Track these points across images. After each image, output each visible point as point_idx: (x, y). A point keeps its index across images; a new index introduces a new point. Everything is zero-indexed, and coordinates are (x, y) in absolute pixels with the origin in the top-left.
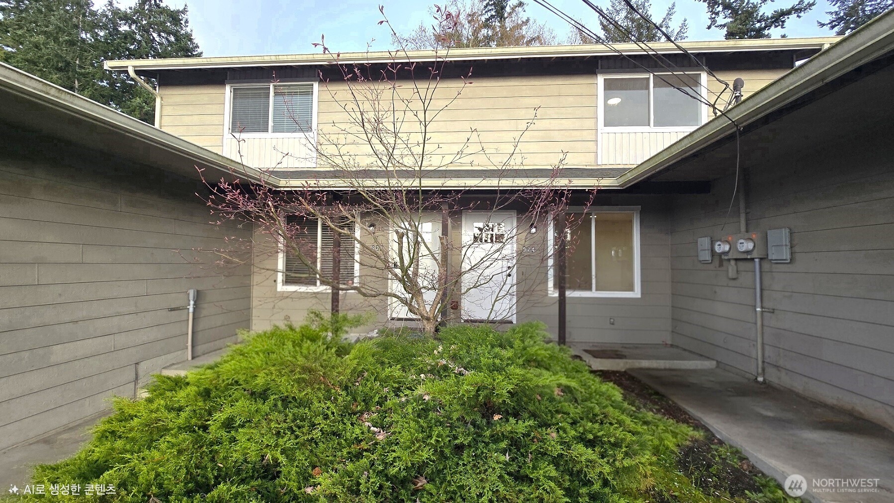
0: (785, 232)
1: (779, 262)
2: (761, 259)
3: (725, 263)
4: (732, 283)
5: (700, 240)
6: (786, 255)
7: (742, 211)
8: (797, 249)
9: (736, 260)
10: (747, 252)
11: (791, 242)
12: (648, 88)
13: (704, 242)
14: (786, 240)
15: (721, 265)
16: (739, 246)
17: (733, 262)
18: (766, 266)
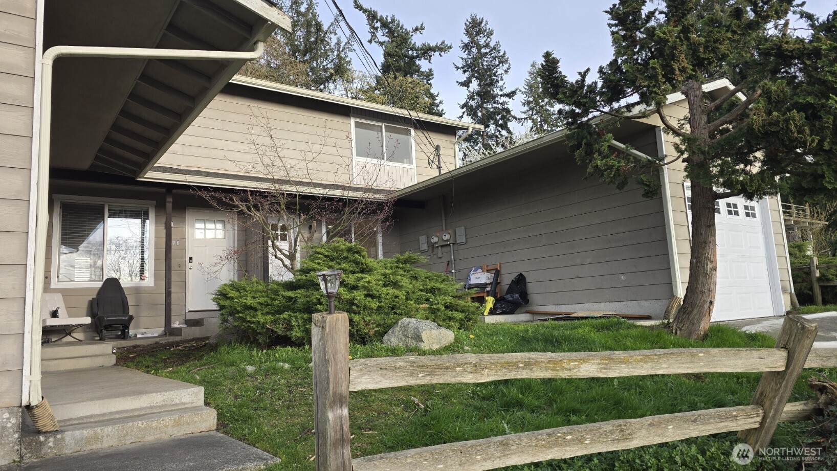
0: (463, 228)
1: (461, 244)
2: (453, 244)
3: (435, 250)
4: (439, 261)
5: (420, 238)
6: (464, 240)
7: (443, 218)
8: (468, 237)
9: (442, 246)
10: (447, 241)
11: (465, 232)
12: (381, 131)
13: (423, 239)
14: (463, 233)
15: (433, 251)
16: (444, 237)
17: (440, 248)
18: (456, 246)
